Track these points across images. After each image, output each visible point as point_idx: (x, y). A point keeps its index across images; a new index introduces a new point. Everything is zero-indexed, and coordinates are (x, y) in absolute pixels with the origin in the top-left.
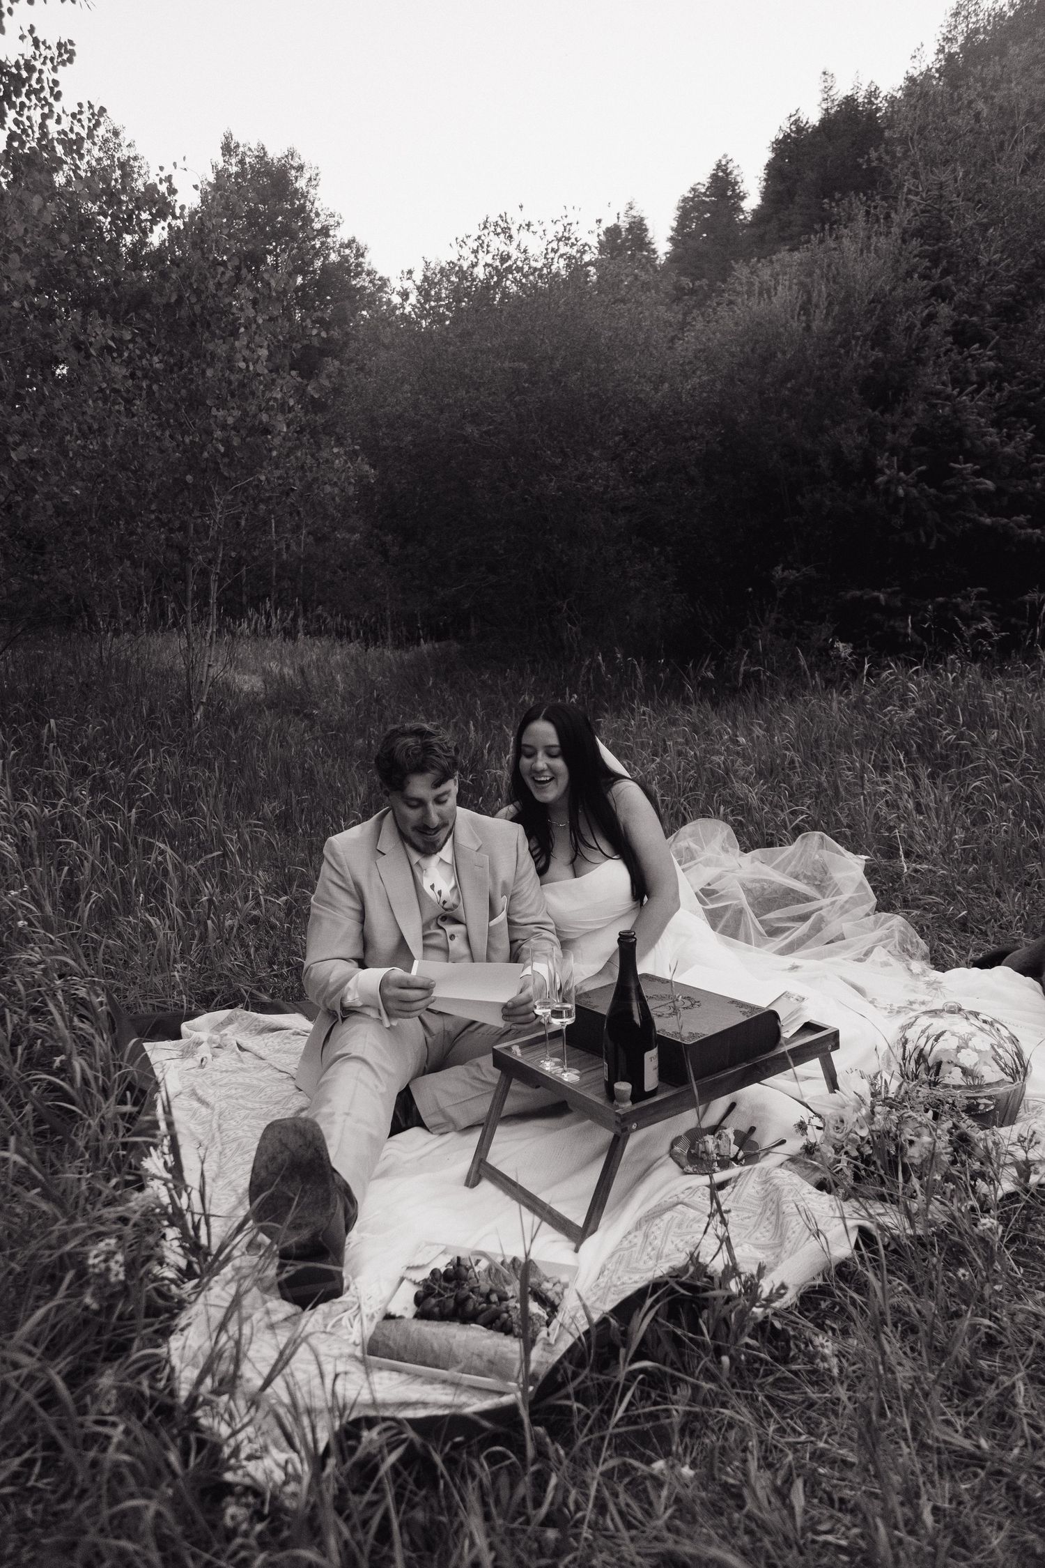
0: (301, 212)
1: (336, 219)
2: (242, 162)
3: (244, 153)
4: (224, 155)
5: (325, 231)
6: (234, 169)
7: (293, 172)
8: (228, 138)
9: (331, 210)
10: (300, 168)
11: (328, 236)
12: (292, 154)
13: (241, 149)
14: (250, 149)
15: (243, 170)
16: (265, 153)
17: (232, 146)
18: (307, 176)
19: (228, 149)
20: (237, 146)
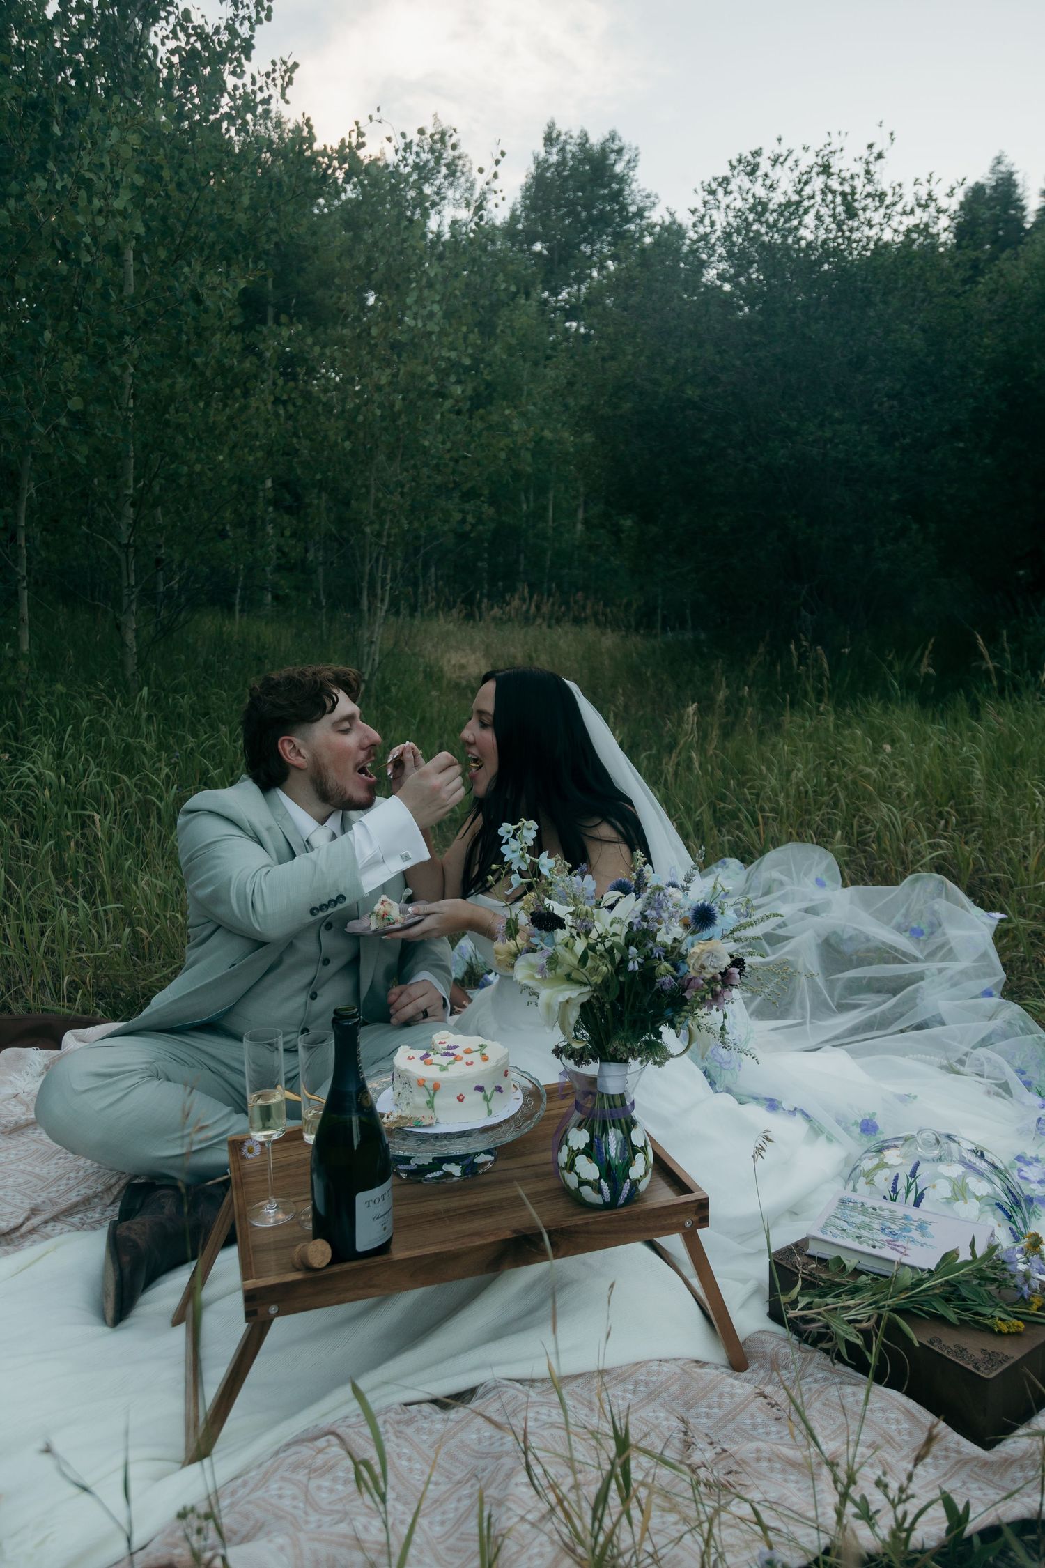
0: (617, 196)
1: (652, 199)
2: (562, 150)
3: (565, 142)
4: (545, 145)
5: (640, 213)
6: (554, 159)
7: (613, 156)
8: (551, 127)
9: (648, 191)
10: (619, 152)
11: (642, 217)
12: (613, 137)
13: (563, 138)
14: (571, 137)
15: (564, 158)
16: (587, 140)
17: (554, 135)
18: (626, 157)
19: (549, 140)
20: (559, 135)
